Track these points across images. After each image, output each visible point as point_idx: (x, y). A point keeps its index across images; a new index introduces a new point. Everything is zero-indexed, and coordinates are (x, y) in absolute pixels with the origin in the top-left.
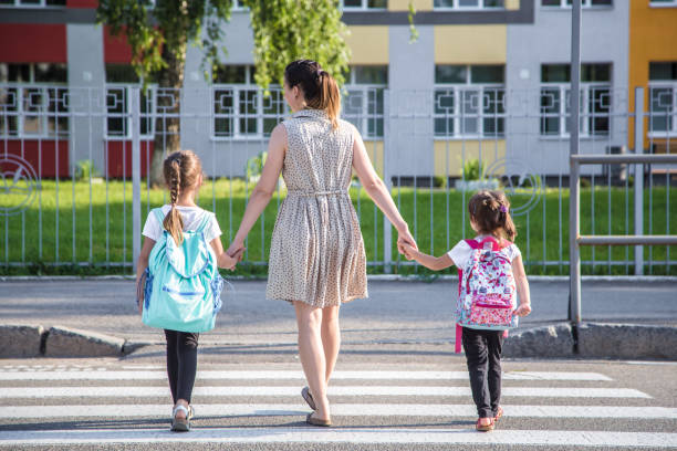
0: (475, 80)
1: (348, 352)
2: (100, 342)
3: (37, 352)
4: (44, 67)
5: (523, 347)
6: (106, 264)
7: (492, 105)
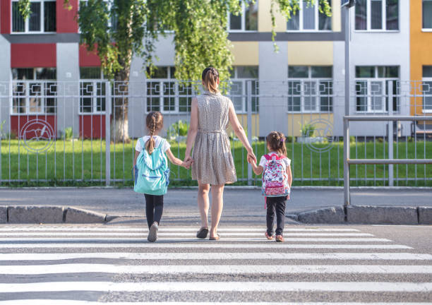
0: (313, 76)
1: (224, 222)
2: (93, 215)
3: (62, 220)
4: (40, 70)
5: (318, 218)
6: (91, 180)
7: (309, 90)
